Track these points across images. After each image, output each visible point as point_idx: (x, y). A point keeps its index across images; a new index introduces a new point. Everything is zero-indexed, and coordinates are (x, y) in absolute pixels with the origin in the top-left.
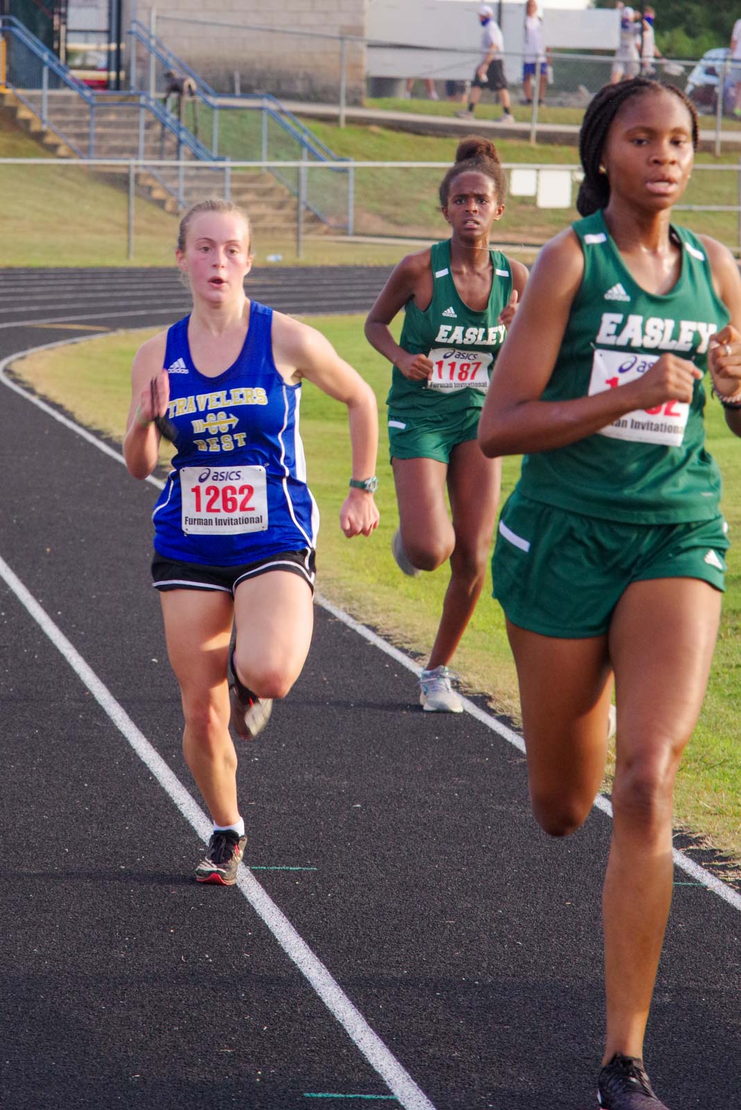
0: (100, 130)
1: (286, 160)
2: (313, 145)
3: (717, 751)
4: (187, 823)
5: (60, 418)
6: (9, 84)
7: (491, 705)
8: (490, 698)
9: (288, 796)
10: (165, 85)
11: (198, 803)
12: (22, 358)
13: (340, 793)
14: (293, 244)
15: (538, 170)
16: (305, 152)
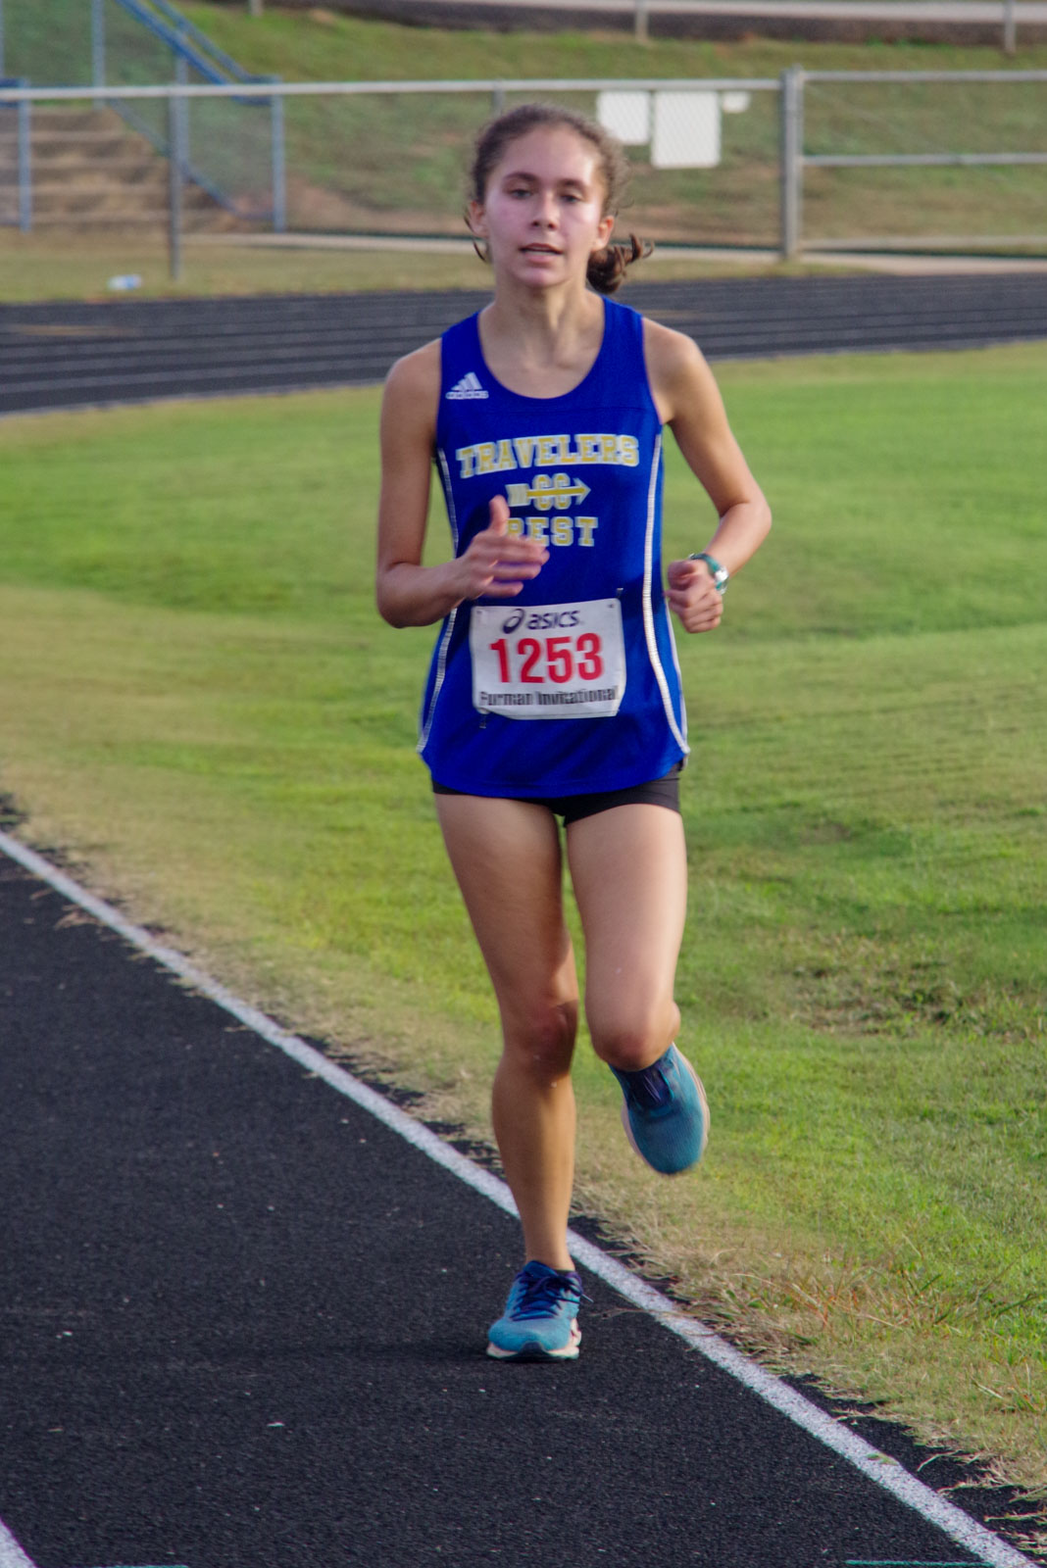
1: (145, 83)
2: (195, 51)
3: (1015, 1277)
9: (131, 1411)
13: (241, 1398)
14: (162, 253)
15: (652, 92)
16: (181, 65)
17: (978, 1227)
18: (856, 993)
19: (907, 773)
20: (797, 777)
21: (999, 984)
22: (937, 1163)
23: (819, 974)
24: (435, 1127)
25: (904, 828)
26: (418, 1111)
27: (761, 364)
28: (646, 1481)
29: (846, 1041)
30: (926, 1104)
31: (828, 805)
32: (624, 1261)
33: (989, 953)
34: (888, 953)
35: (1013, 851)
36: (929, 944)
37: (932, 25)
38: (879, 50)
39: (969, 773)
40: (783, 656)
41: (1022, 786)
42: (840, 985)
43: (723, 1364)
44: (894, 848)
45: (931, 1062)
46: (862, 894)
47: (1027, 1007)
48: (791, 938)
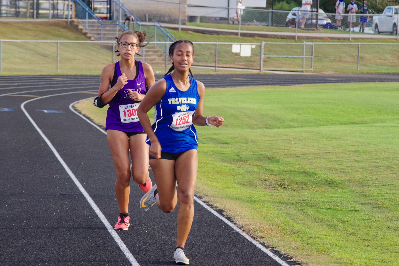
0: (104, 32)
1: (162, 41)
2: (170, 37)
3: (296, 228)
4: (123, 253)
5: (89, 121)
6: (76, 18)
7: (224, 213)
8: (223, 211)
9: (156, 244)
10: (125, 18)
11: (127, 246)
12: (78, 103)
13: (173, 243)
14: (164, 68)
15: (241, 45)
16: (168, 39)
17: (291, 220)
18: (271, 184)
19: (280, 150)
20: (262, 150)
21: (294, 183)
22: (284, 210)
23: (265, 180)
24: (204, 202)
25: (279, 158)
26: (202, 200)
27: (257, 87)
28: (238, 258)
29: (269, 191)
30: (282, 201)
31: (267, 154)
32: (234, 224)
33: (292, 178)
34: (276, 177)
35: (296, 162)
36: (283, 176)
37: (284, 36)
38: (276, 39)
39: (289, 150)
40: (260, 131)
41: (297, 152)
42: (268, 182)
43: (250, 240)
44: (277, 161)
45: (283, 195)
46: (272, 168)
47: (298, 187)
48: (261, 175)
